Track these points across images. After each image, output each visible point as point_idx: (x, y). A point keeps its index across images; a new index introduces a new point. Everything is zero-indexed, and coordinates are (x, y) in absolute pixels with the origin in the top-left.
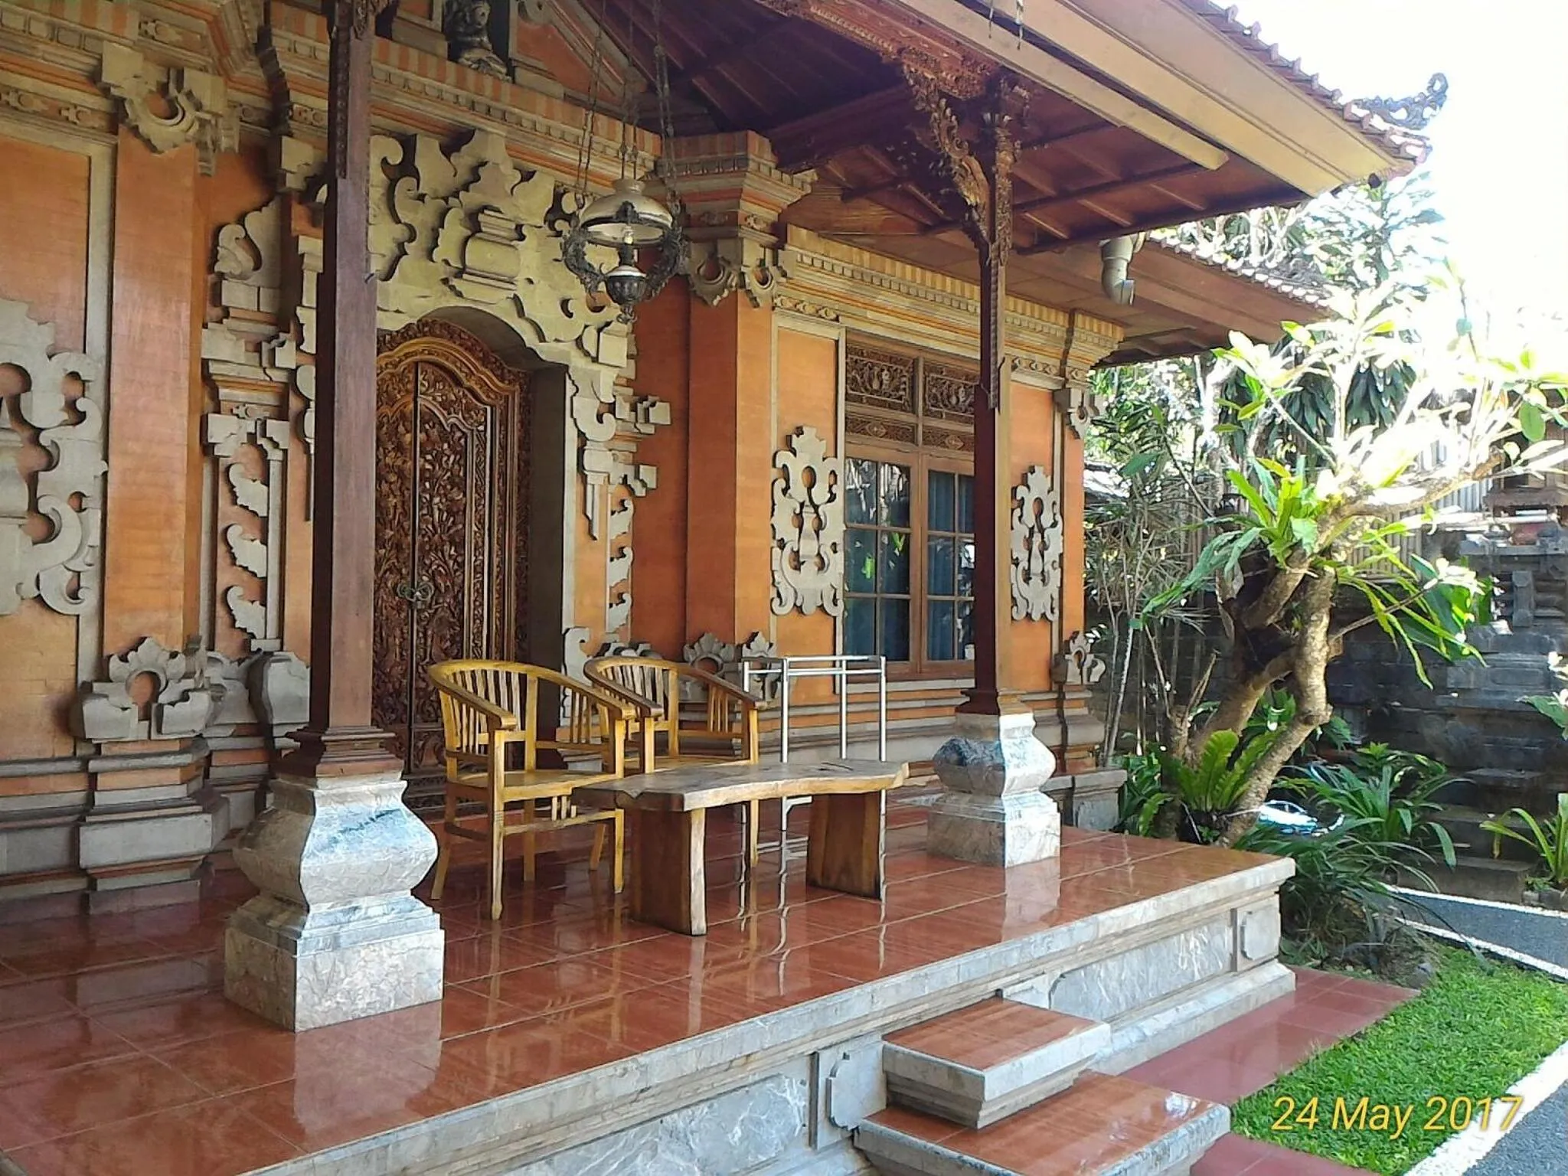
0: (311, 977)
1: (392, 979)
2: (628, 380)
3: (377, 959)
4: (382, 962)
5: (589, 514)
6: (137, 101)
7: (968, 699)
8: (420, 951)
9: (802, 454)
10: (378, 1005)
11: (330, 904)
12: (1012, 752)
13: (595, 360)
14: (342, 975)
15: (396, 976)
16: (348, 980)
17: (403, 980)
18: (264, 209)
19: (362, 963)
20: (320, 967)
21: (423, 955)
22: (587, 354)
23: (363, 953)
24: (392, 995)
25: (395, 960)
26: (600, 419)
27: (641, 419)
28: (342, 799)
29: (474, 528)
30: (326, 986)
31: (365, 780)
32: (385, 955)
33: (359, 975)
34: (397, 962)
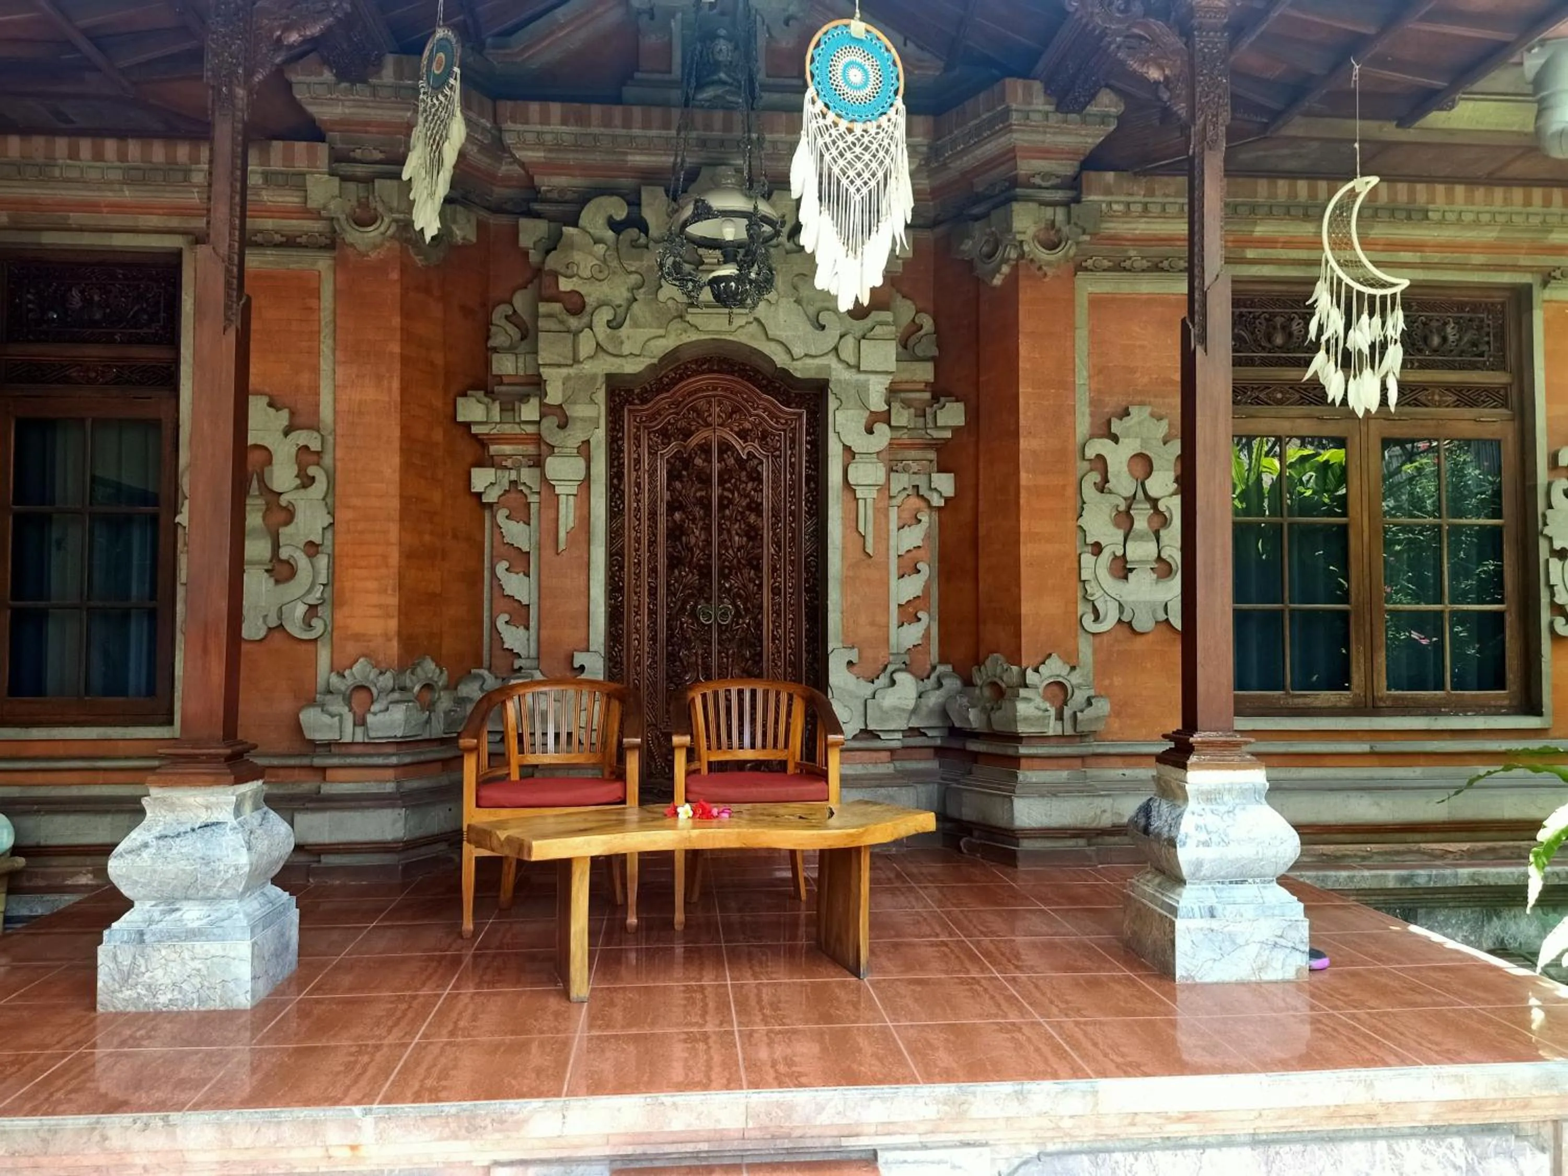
0: (112, 965)
1: (196, 981)
2: (927, 384)
3: (179, 960)
4: (184, 964)
5: (861, 530)
6: (342, 217)
7: (1172, 744)
8: (225, 960)
9: (1127, 440)
10: (180, 1003)
11: (153, 903)
12: (1200, 821)
13: (857, 368)
14: (143, 969)
15: (199, 979)
16: (148, 974)
17: (206, 984)
18: (530, 286)
19: (163, 961)
20: (120, 959)
21: (228, 964)
22: (849, 366)
23: (164, 952)
24: (195, 996)
25: (197, 964)
26: (870, 431)
27: (931, 425)
28: (172, 807)
29: (772, 551)
30: (126, 978)
31: (195, 792)
32: (187, 957)
33: (159, 973)
34: (201, 966)
